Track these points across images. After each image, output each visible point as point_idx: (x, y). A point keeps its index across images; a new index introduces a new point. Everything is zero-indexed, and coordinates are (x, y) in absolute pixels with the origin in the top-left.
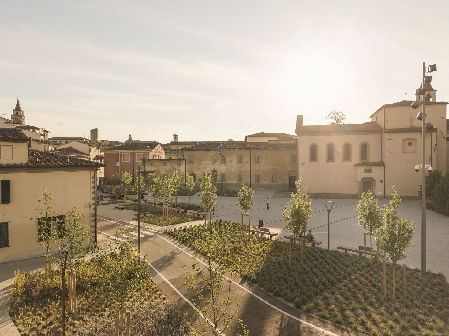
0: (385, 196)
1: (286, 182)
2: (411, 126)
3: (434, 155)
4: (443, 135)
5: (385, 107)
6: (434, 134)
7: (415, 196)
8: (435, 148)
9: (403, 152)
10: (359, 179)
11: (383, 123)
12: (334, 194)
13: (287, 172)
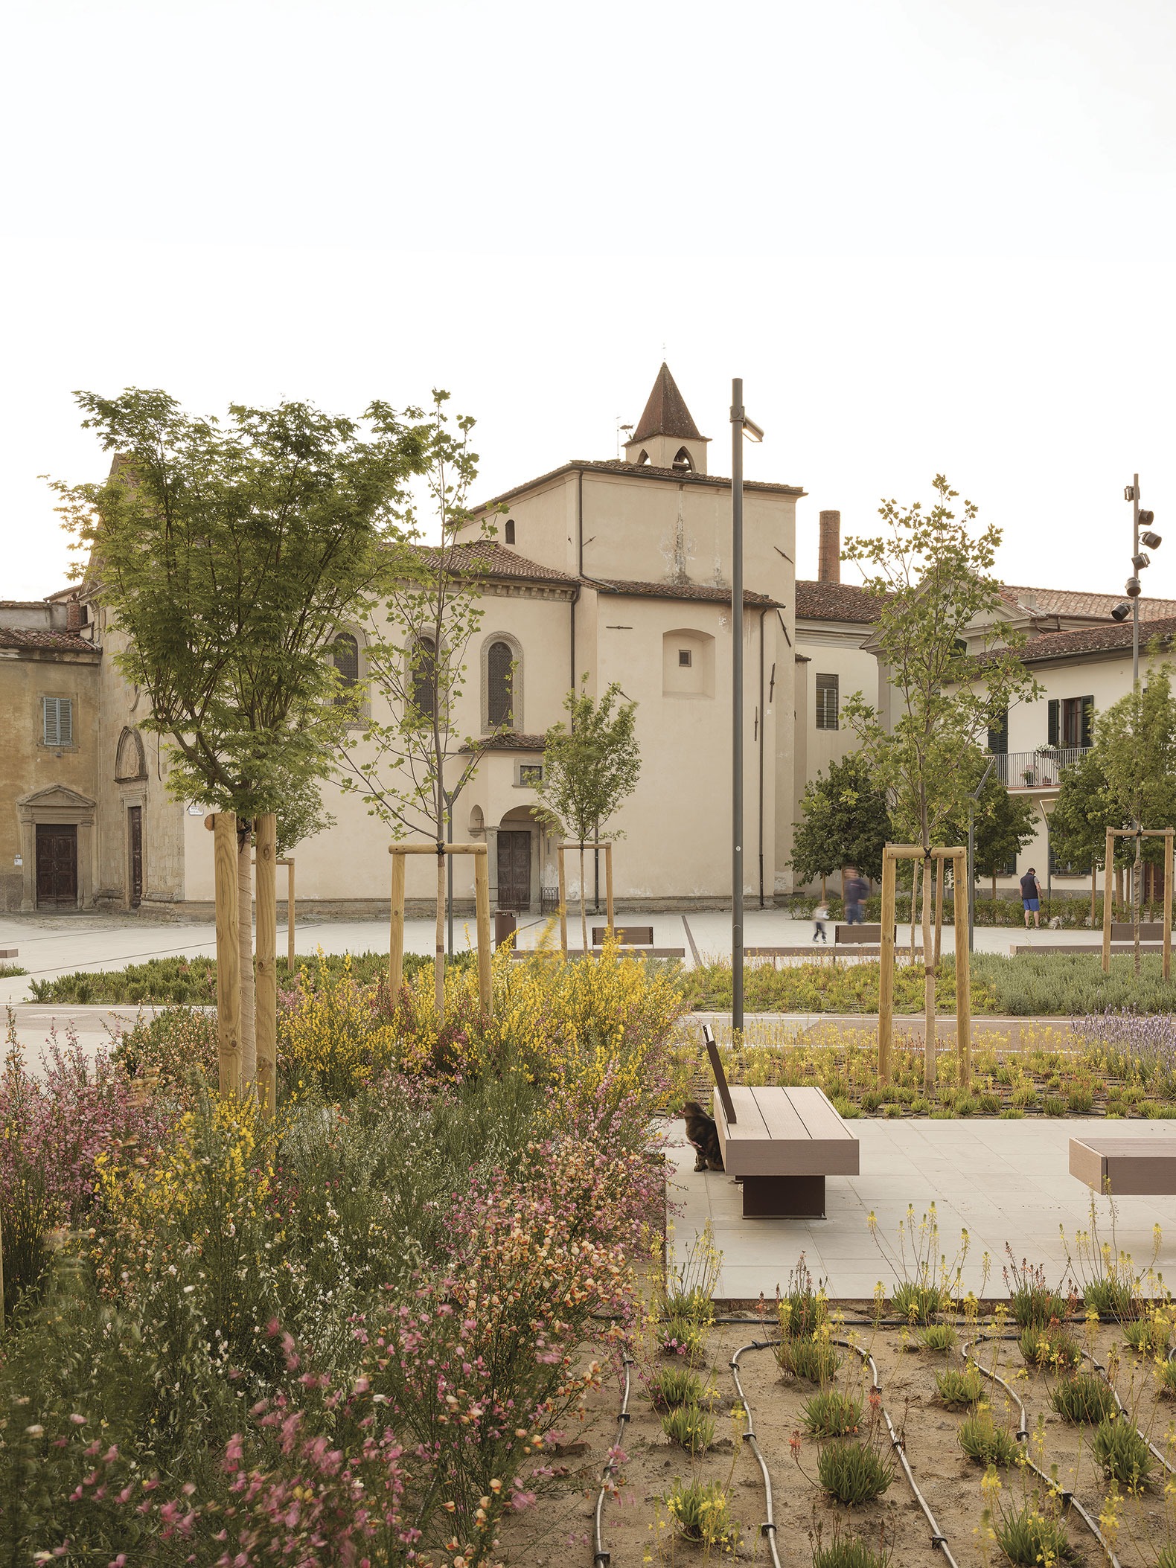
0: (597, 901)
1: (19, 862)
2: (679, 577)
3: (768, 711)
4: (784, 629)
5: (579, 469)
6: (771, 621)
7: (706, 894)
8: (772, 683)
9: (665, 694)
10: (493, 819)
11: (573, 548)
12: (366, 900)
13: (22, 799)
